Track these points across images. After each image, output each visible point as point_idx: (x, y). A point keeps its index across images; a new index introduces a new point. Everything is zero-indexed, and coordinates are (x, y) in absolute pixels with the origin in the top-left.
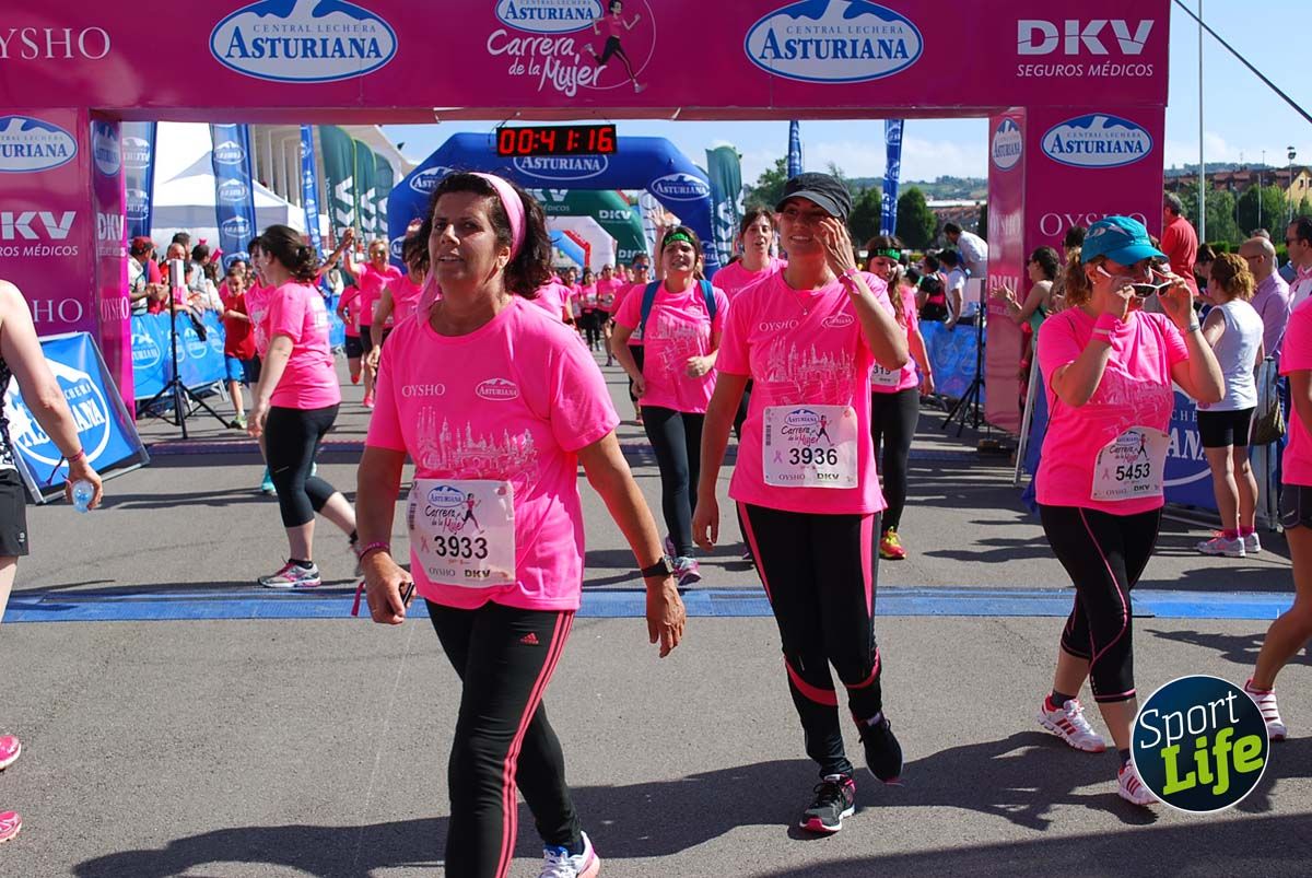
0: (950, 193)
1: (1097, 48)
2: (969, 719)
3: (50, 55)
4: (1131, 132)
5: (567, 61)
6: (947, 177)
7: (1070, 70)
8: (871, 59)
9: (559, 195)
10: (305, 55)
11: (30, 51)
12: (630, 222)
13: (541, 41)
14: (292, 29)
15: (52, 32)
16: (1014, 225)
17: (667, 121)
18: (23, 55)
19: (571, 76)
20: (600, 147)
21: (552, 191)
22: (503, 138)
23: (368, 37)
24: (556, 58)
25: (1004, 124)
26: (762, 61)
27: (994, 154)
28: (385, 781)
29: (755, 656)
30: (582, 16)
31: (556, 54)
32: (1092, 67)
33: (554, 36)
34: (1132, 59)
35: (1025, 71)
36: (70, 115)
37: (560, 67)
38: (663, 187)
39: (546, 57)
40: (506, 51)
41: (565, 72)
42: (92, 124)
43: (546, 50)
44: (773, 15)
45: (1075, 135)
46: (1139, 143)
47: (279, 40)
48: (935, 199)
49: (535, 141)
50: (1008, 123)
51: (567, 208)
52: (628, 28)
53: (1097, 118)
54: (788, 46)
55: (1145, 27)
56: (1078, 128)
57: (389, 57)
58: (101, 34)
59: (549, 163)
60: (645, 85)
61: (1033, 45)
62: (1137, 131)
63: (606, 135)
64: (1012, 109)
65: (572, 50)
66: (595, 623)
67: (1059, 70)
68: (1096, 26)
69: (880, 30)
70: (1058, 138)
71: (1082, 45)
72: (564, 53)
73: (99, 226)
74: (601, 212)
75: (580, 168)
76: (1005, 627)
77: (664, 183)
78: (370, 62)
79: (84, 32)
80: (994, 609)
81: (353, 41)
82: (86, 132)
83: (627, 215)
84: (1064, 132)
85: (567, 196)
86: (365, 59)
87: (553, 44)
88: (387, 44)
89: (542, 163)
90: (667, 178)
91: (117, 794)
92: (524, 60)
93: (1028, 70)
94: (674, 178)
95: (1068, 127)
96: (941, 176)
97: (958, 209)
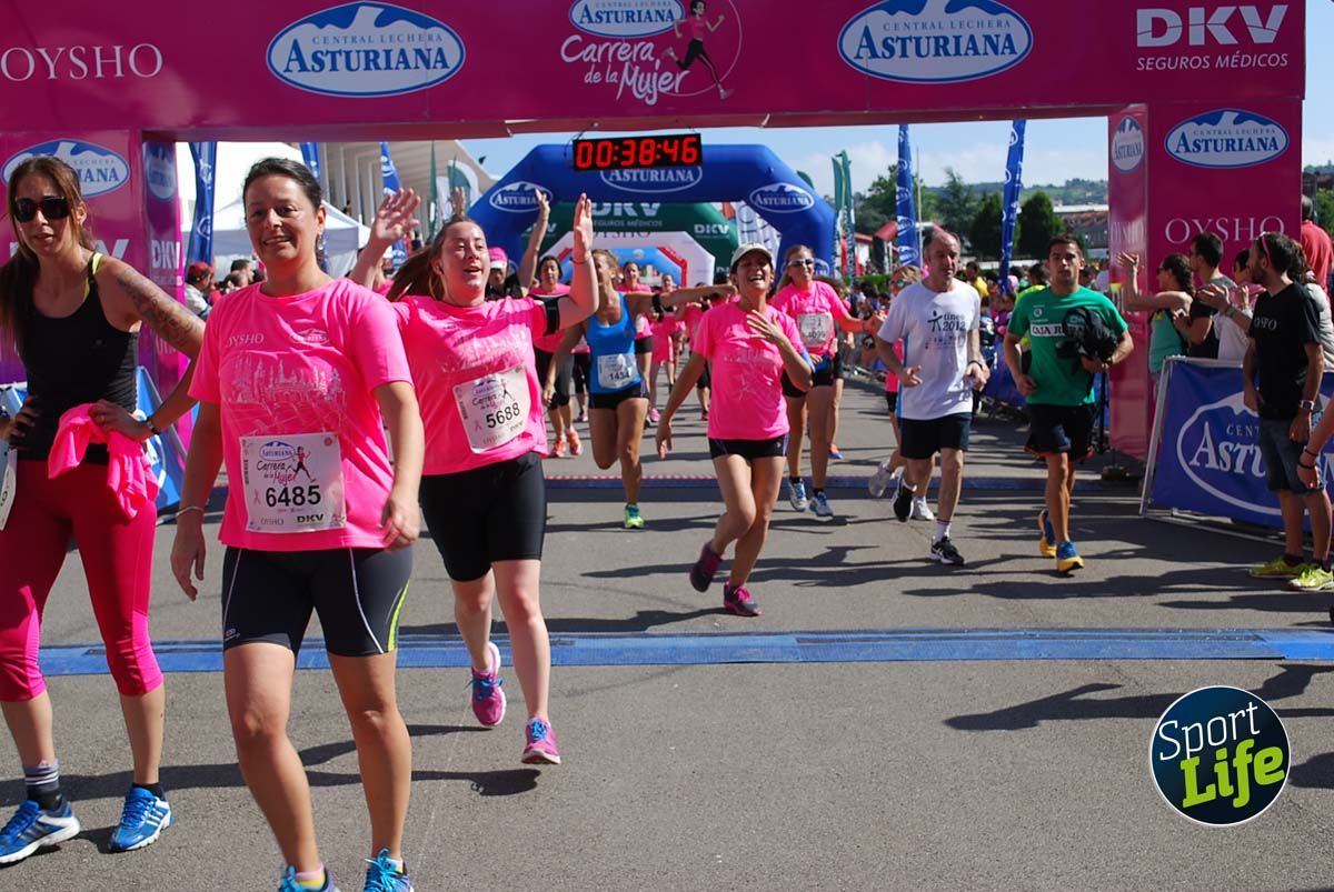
0: (1082, 197)
1: (1225, 37)
2: (1073, 772)
3: (99, 74)
4: (1265, 127)
5: (647, 67)
6: (1078, 180)
7: (1195, 62)
8: (976, 57)
9: (651, 209)
10: (368, 68)
11: (79, 70)
12: (728, 237)
13: (617, 49)
14: (354, 40)
15: (101, 50)
16: (1137, 232)
17: (756, 129)
18: (72, 76)
19: (651, 83)
20: (684, 159)
21: (643, 205)
22: (580, 151)
23: (434, 47)
24: (634, 64)
25: (1124, 121)
26: (857, 62)
27: (1114, 155)
28: (439, 842)
29: (843, 705)
30: (662, 18)
31: (634, 59)
32: (1220, 58)
33: (633, 41)
34: (1264, 48)
35: (1145, 65)
36: (121, 137)
37: (640, 73)
38: (762, 198)
39: (624, 62)
40: (581, 58)
41: (645, 78)
42: (144, 146)
43: (622, 56)
44: (868, 12)
45: (1202, 133)
46: (1273, 139)
47: (340, 52)
48: (1065, 204)
49: (614, 153)
50: (1128, 122)
51: (660, 223)
52: (712, 30)
53: (1226, 113)
54: (885, 44)
55: (1278, 13)
56: (1205, 125)
57: (457, 66)
58: (153, 51)
59: (638, 176)
60: (731, 91)
61: (1154, 36)
62: (1271, 127)
63: (691, 145)
64: (1132, 106)
65: (652, 55)
66: (673, 671)
67: (1184, 62)
68: (1223, 13)
69: (986, 24)
70: (1183, 136)
71: (1208, 34)
72: (643, 59)
73: (154, 253)
74: (696, 227)
75: (673, 180)
76: (1118, 671)
77: (763, 194)
78: (437, 73)
79: (135, 49)
80: (1105, 652)
81: (419, 52)
82: (139, 156)
83: (724, 229)
84: (1190, 130)
85: (659, 211)
86: (430, 71)
87: (632, 49)
88: (454, 54)
89: (631, 175)
90: (766, 189)
91: (156, 856)
92: (601, 67)
93: (1148, 63)
94: (774, 188)
95: (1195, 124)
96: (1071, 180)
97: (1089, 215)
